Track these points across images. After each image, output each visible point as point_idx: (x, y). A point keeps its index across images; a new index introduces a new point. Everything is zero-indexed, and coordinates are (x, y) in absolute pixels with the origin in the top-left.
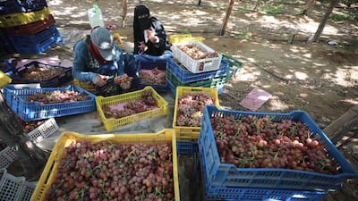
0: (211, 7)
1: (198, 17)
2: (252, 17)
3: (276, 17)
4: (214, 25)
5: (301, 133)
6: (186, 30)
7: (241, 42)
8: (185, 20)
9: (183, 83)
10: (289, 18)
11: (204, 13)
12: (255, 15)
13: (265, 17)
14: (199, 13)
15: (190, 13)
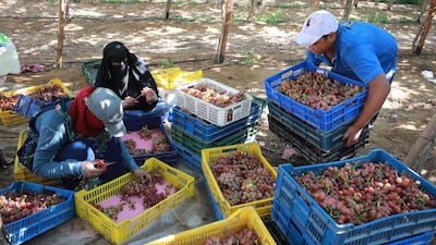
0: (185, 20)
1: (173, 37)
2: (249, 29)
3: (279, 27)
4: (200, 47)
5: (388, 174)
6: (164, 61)
7: (252, 69)
8: (154, 44)
9: (206, 143)
10: (295, 27)
11: (179, 30)
12: (251, 26)
13: (266, 28)
14: (172, 30)
15: (158, 32)
